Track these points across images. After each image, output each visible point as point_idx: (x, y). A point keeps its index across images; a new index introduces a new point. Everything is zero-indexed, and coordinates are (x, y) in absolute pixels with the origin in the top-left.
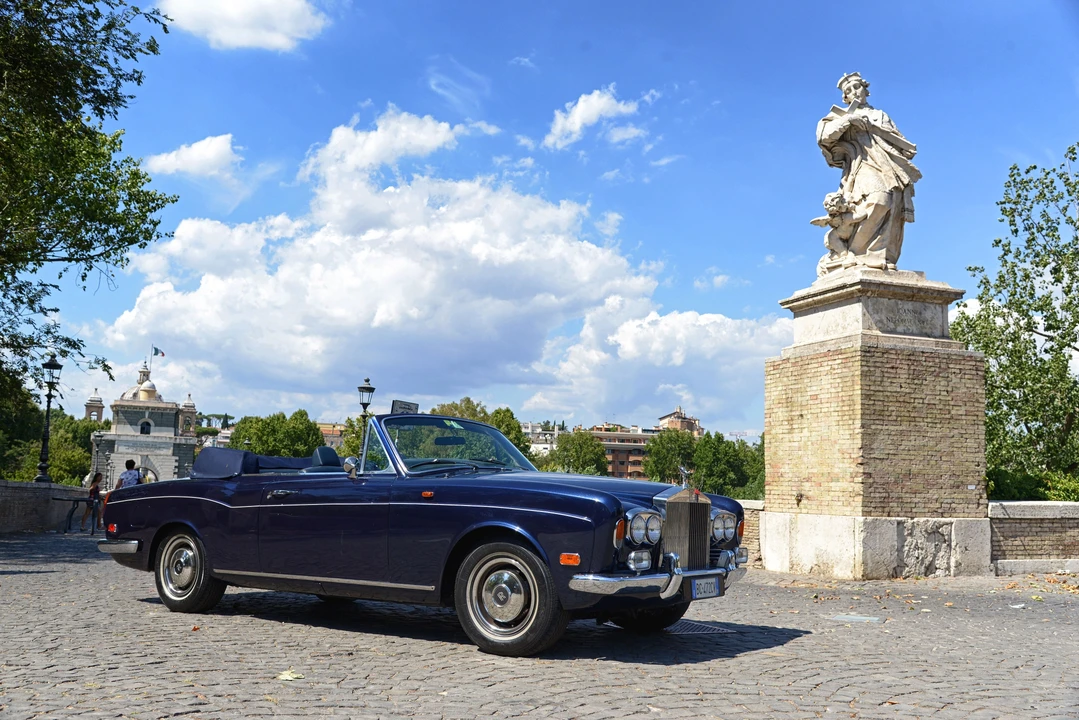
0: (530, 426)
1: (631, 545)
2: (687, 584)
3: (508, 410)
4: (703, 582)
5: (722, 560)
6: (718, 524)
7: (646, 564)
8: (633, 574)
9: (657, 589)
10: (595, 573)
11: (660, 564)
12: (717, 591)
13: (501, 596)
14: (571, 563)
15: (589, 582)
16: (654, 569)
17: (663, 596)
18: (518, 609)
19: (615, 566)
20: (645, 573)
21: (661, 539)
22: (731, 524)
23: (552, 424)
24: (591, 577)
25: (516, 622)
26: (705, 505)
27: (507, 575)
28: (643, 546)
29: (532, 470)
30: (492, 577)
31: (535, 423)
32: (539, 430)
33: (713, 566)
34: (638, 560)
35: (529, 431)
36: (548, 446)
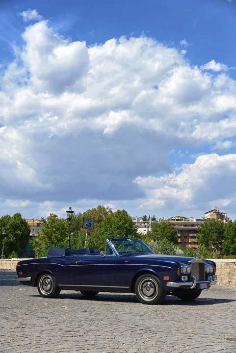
0: (136, 218)
1: (182, 274)
2: (198, 285)
3: (124, 211)
4: (203, 284)
5: (209, 278)
6: (208, 269)
7: (186, 279)
8: (183, 282)
9: (190, 286)
10: (173, 282)
11: (190, 279)
12: (207, 287)
13: (148, 289)
14: (167, 279)
15: (171, 284)
16: (188, 281)
17: (191, 288)
18: (153, 292)
19: (178, 280)
20: (186, 282)
21: (191, 273)
22: (212, 268)
23: (148, 217)
24: (172, 283)
25: (152, 295)
26: (204, 263)
27: (149, 283)
28: (186, 275)
29: (152, 253)
30: (145, 284)
31: (139, 217)
32: (141, 221)
33: (207, 280)
34: (185, 278)
35: (136, 221)
36: (146, 229)
